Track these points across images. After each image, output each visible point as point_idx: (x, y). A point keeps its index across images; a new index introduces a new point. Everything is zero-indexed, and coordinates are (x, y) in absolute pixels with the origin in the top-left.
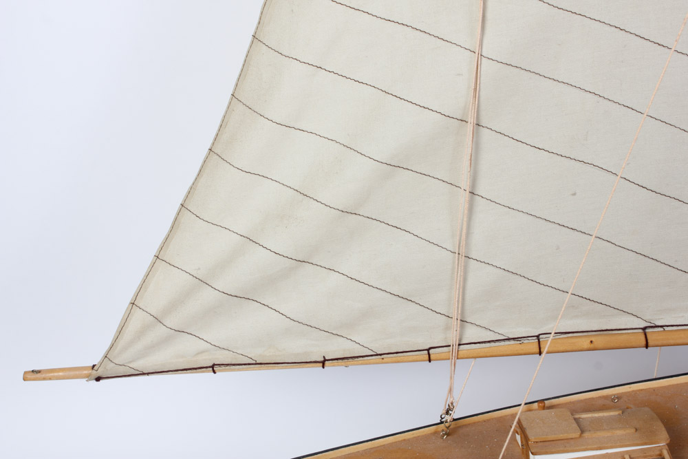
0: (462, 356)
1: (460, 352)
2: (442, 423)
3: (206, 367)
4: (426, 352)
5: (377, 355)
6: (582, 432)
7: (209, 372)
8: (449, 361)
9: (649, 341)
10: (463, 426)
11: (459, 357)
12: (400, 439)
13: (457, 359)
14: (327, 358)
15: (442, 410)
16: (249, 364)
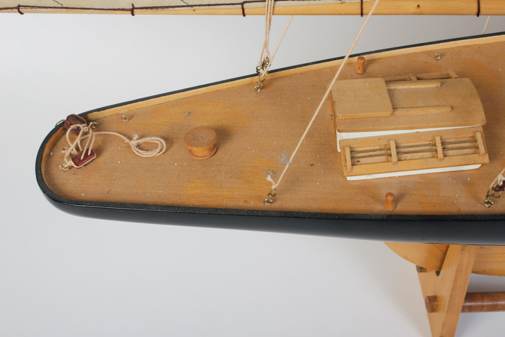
0: (278, 13)
1: (276, 8)
2: (258, 74)
3: (11, 8)
4: (240, 6)
5: (188, 6)
6: (394, 108)
7: (15, 12)
8: (264, 17)
9: (481, 10)
10: (279, 77)
11: (275, 13)
12: (215, 90)
13: (273, 14)
14: (135, 6)
15: (257, 63)
16: (55, 8)
